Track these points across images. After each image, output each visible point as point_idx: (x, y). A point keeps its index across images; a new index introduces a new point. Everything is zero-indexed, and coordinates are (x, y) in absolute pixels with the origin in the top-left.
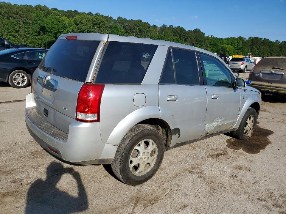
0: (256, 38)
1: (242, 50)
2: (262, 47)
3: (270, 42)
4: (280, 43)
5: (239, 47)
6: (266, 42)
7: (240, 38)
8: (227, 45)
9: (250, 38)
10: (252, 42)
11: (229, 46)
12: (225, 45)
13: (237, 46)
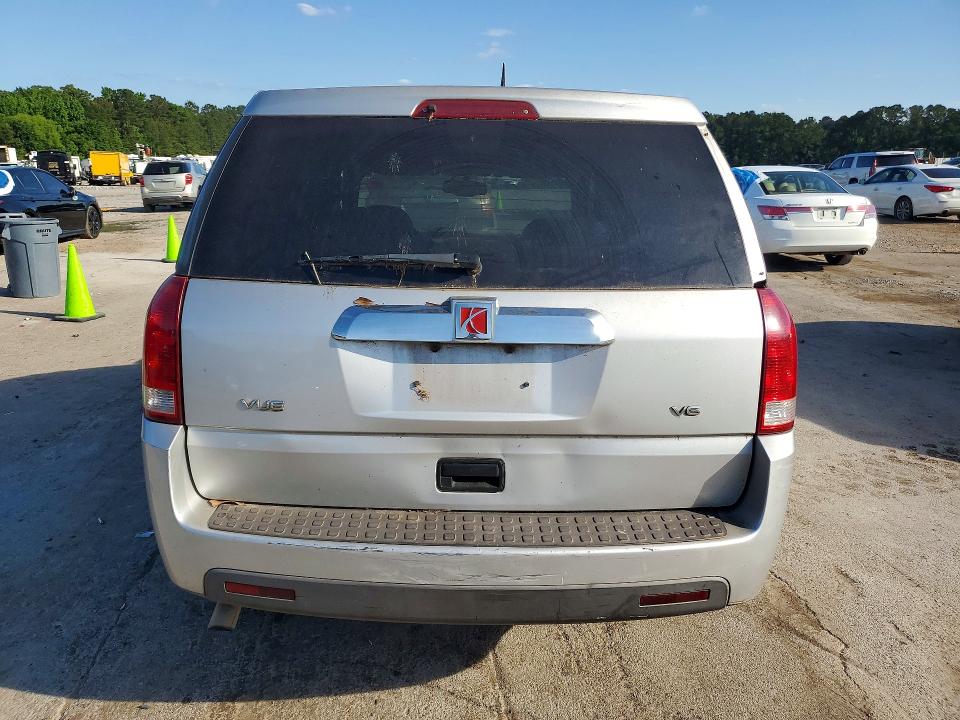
0: (125, 93)
1: (92, 133)
2: (154, 123)
3: (172, 107)
4: (200, 111)
5: (78, 123)
6: (159, 108)
7: (70, 92)
8: (30, 114)
9: (106, 91)
10: (116, 107)
11: (40, 118)
12: (22, 117)
13: (70, 120)
